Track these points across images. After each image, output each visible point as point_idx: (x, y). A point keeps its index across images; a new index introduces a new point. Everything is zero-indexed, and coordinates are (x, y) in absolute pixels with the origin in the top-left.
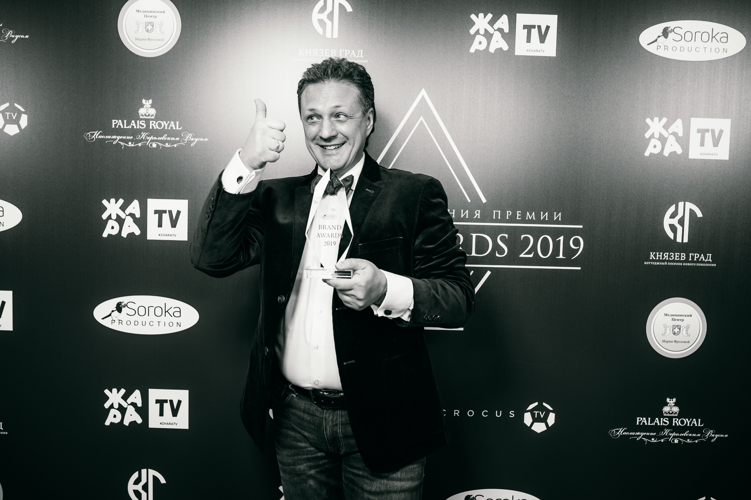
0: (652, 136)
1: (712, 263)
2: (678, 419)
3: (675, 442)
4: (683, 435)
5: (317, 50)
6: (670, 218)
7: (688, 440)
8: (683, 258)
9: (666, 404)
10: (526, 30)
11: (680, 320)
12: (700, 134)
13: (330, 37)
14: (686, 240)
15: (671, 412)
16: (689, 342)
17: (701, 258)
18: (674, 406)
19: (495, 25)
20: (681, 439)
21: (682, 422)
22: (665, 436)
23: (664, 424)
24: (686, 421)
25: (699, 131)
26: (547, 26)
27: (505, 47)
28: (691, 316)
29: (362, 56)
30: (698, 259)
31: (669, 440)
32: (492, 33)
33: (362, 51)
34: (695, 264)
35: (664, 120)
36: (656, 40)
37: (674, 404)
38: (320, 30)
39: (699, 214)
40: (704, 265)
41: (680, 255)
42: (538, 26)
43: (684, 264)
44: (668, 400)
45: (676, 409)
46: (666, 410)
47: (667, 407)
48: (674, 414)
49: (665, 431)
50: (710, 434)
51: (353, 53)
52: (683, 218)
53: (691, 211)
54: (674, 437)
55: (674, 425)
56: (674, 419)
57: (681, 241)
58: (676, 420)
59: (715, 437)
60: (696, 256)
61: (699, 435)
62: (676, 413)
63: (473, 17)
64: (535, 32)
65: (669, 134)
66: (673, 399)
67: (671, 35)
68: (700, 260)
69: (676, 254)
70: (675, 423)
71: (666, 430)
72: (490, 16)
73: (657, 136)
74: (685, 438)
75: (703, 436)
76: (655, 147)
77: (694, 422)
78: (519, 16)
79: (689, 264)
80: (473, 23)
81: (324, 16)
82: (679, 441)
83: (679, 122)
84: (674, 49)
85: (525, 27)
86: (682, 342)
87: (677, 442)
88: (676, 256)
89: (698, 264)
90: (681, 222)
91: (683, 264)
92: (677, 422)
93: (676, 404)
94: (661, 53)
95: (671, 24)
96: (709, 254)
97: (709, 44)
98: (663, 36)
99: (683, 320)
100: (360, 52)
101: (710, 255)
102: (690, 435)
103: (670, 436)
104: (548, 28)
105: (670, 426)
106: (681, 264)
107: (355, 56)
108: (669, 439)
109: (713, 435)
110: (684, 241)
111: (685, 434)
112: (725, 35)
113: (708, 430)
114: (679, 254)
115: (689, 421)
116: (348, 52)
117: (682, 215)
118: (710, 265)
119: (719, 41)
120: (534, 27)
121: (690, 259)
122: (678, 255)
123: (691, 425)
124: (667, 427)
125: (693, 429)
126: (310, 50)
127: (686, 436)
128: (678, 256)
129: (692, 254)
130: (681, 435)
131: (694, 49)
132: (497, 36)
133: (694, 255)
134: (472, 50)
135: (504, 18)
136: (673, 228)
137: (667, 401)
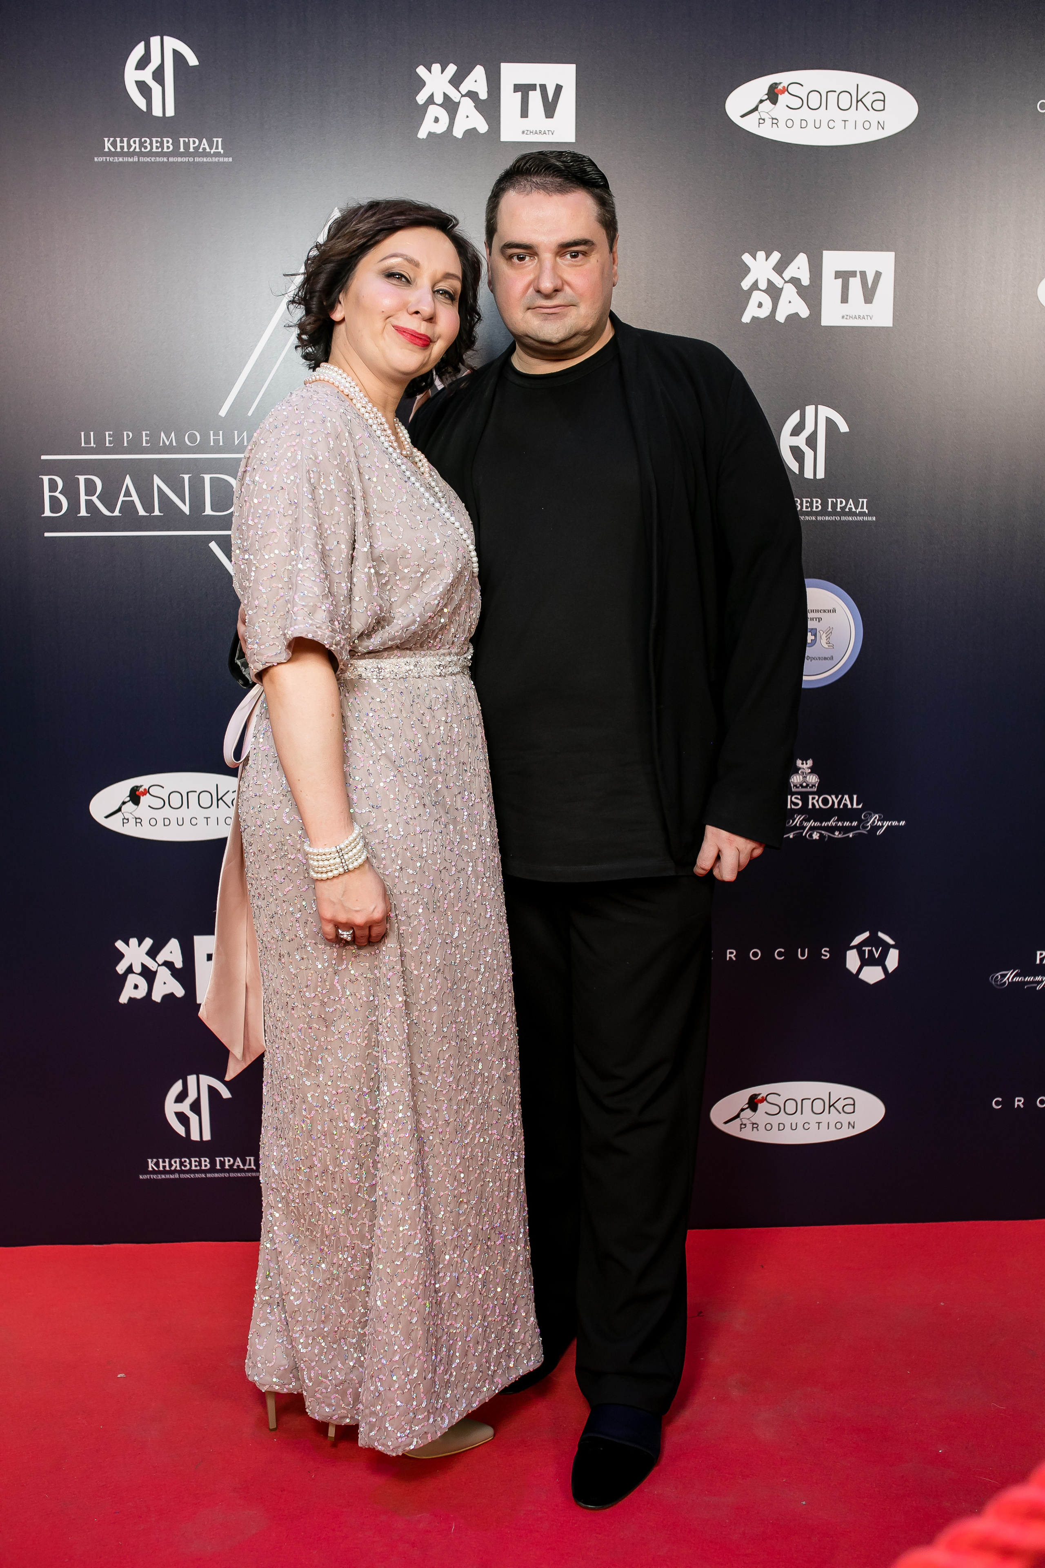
0: (755, 286)
1: (869, 515)
2: (817, 797)
3: (812, 837)
4: (828, 825)
5: (137, 140)
6: (792, 435)
7: (837, 833)
8: (817, 507)
9: (796, 770)
10: (519, 94)
11: (815, 619)
12: (840, 280)
13: (161, 115)
14: (821, 475)
15: (804, 784)
16: (832, 658)
17: (849, 506)
18: (809, 773)
19: (462, 86)
20: (823, 832)
21: (825, 801)
22: (795, 828)
23: (793, 807)
24: (833, 799)
25: (838, 274)
26: (557, 85)
27: (483, 127)
28: (834, 611)
29: (220, 150)
30: (843, 508)
31: (804, 834)
32: (457, 100)
33: (220, 140)
34: (838, 518)
35: (776, 256)
36: (756, 109)
37: (810, 771)
38: (140, 102)
39: (844, 427)
40: (855, 518)
41: (812, 501)
42: (541, 86)
43: (819, 518)
44: (799, 763)
45: (813, 779)
46: (795, 781)
47: (798, 776)
48: (810, 787)
49: (795, 819)
50: (874, 822)
51: (204, 145)
52: (814, 434)
53: (829, 422)
54: (812, 829)
55: (810, 806)
56: (810, 797)
57: (812, 477)
58: (813, 799)
59: (882, 826)
60: (840, 503)
61: (855, 824)
62: (813, 786)
63: (421, 70)
64: (535, 97)
65: (786, 282)
66: (808, 762)
67: (783, 99)
68: (847, 510)
69: (804, 500)
70: (813, 804)
71: (797, 817)
72: (452, 69)
73: (763, 285)
74: (832, 829)
75: (863, 825)
76: (760, 305)
77: (846, 800)
78: (504, 66)
79: (827, 518)
80: (422, 84)
81: (146, 76)
82: (821, 835)
83: (802, 260)
84: (789, 124)
85: (517, 88)
86: (819, 658)
87: (818, 838)
88: (804, 504)
89: (843, 518)
90: (812, 441)
91: (816, 518)
92: (815, 802)
93: (813, 770)
94: (767, 132)
95: (783, 78)
96: (863, 500)
97: (851, 115)
98: (768, 101)
99: (820, 619)
100: (217, 141)
101: (865, 500)
102: (840, 824)
103: (804, 828)
104: (559, 88)
105: (804, 810)
106: (814, 518)
107: (208, 150)
108: (803, 832)
109: (880, 823)
110: (818, 477)
111: (832, 823)
112: (881, 97)
113: (870, 814)
114: (809, 500)
115: (837, 799)
116: (194, 142)
117: (813, 429)
118: (866, 519)
119: (870, 108)
120: (533, 87)
121: (830, 509)
122: (807, 502)
123: (841, 807)
124: (800, 812)
125: (845, 814)
126: (125, 140)
127: (832, 827)
128: (808, 505)
129: (832, 499)
130: (823, 825)
131: (824, 124)
132: (467, 105)
133: (837, 501)
134: (422, 134)
135: (478, 74)
136: (797, 453)
137: (797, 765)
